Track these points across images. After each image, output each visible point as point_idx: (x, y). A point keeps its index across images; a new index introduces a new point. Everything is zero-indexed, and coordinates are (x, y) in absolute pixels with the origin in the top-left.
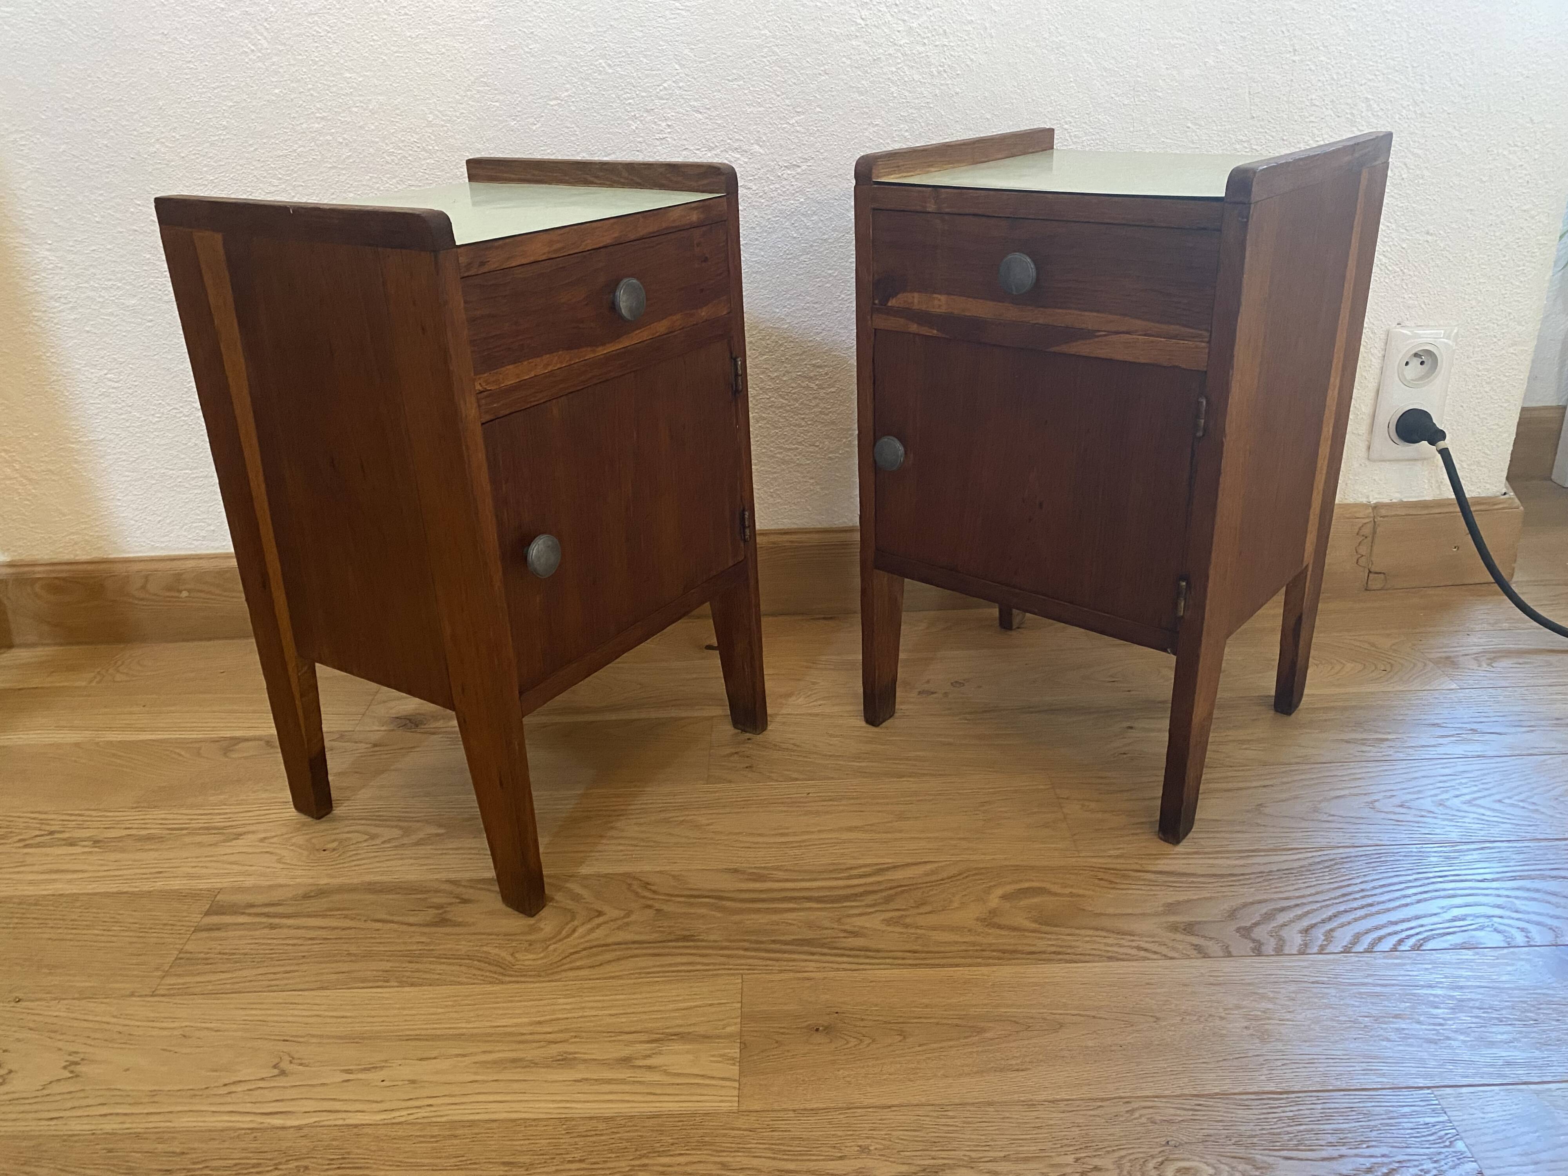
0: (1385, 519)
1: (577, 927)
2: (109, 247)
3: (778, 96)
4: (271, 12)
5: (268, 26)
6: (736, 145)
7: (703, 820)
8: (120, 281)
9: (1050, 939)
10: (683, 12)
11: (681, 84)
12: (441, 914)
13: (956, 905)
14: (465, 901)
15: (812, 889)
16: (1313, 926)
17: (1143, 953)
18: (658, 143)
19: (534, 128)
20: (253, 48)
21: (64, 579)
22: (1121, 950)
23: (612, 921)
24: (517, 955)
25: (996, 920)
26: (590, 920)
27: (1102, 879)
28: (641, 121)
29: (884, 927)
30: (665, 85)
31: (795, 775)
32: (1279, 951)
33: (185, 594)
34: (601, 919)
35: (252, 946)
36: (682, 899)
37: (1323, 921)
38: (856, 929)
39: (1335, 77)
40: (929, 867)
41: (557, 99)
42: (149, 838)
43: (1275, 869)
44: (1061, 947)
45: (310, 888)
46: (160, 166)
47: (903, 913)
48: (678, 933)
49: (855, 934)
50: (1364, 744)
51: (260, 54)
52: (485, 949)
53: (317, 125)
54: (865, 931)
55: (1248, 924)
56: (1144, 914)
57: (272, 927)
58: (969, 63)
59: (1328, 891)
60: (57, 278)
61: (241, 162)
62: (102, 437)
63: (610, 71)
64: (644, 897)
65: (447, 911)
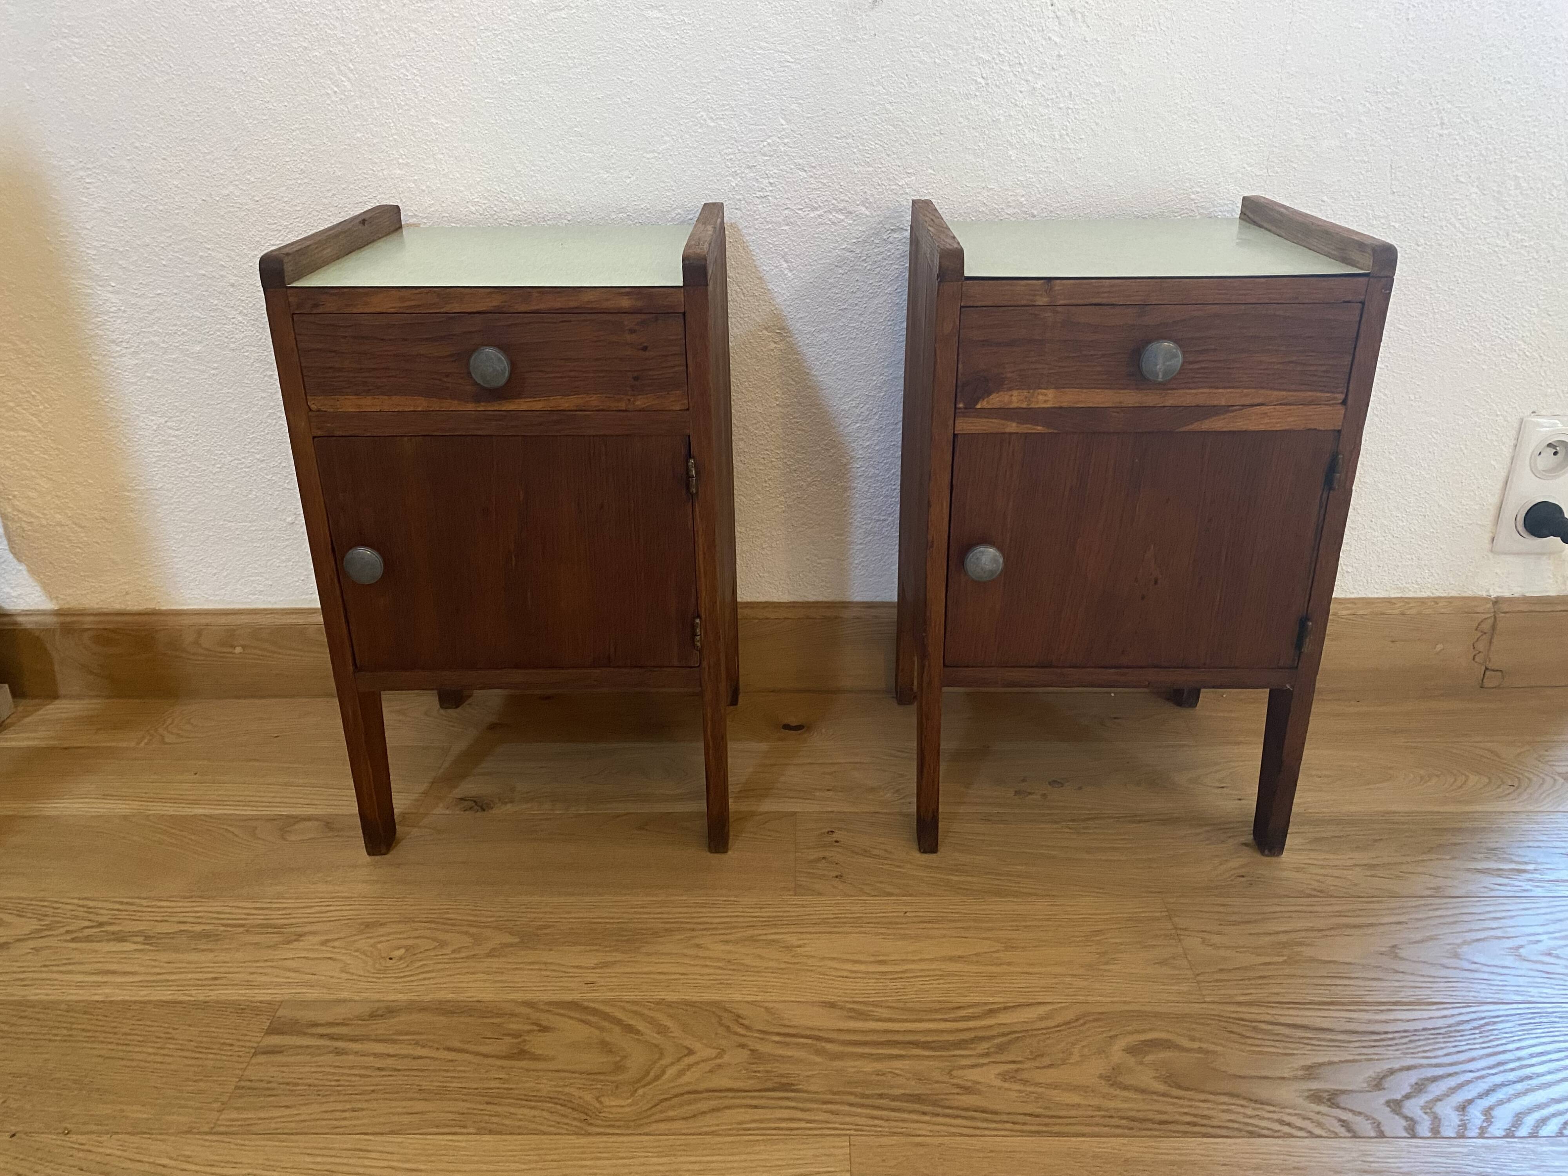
0: (1508, 615)
1: (666, 1067)
2: (175, 291)
3: (888, 155)
4: (356, 53)
5: (352, 67)
6: (841, 206)
7: (793, 940)
8: (185, 326)
9: (1182, 1106)
10: (792, 65)
11: (786, 141)
12: (519, 1043)
13: (1075, 1058)
14: (545, 1029)
15: (917, 1032)
16: (1470, 1102)
17: (1286, 1129)
18: (758, 201)
19: (628, 181)
20: (336, 89)
21: (113, 631)
22: (1264, 1123)
23: (703, 1061)
24: (602, 1099)
25: (1120, 1079)
26: (679, 1060)
27: (1231, 1032)
28: (742, 178)
29: (998, 1083)
30: (769, 141)
31: (889, 889)
32: (1436, 1132)
33: (238, 650)
34: (691, 1059)
35: (317, 1076)
36: (777, 1038)
37: (1480, 1096)
38: (969, 1084)
39: (1483, 152)
40: (1042, 1010)
41: (654, 151)
42: (206, 936)
43: (1421, 1028)
44: (1195, 1116)
45: (377, 1005)
46: (232, 210)
47: (1019, 1066)
48: (777, 1080)
49: (967, 1090)
50: (1499, 876)
51: (343, 97)
52: (567, 1090)
53: (398, 172)
54: (978, 1086)
55: (1399, 1097)
56: (1283, 1078)
57: (339, 1052)
58: (1094, 126)
59: (1482, 1057)
60: (119, 321)
61: (318, 208)
62: (160, 485)
63: (712, 124)
64: (736, 1033)
65: (525, 1041)
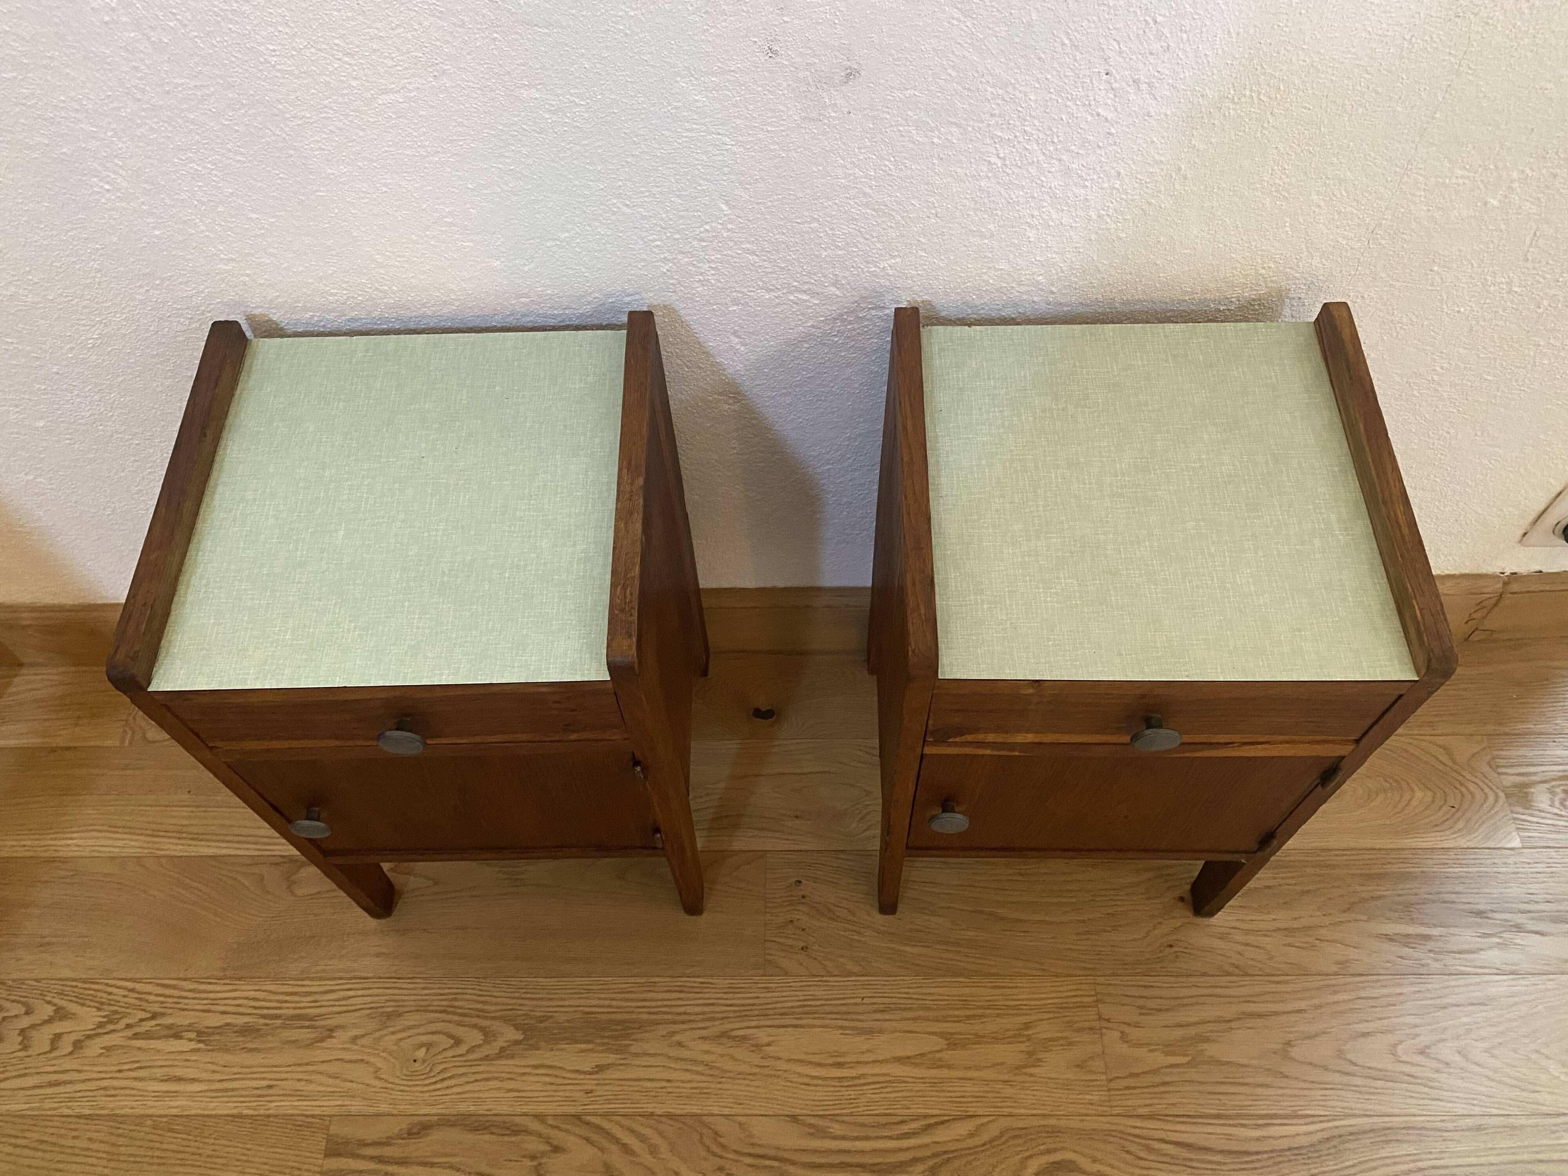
0: (1514, 595)
3: (867, 239)
6: (806, 287)
11: (729, 226)
12: (536, 1167)
14: (556, 1149)
18: (698, 285)
19: (526, 269)
20: (107, 187)
27: (1128, 1152)
28: (674, 263)
31: (850, 966)
36: (749, 1160)
42: (248, 1030)
43: (1286, 1147)
45: (411, 1120)
50: (1407, 945)
64: (715, 1154)
65: (540, 1164)
